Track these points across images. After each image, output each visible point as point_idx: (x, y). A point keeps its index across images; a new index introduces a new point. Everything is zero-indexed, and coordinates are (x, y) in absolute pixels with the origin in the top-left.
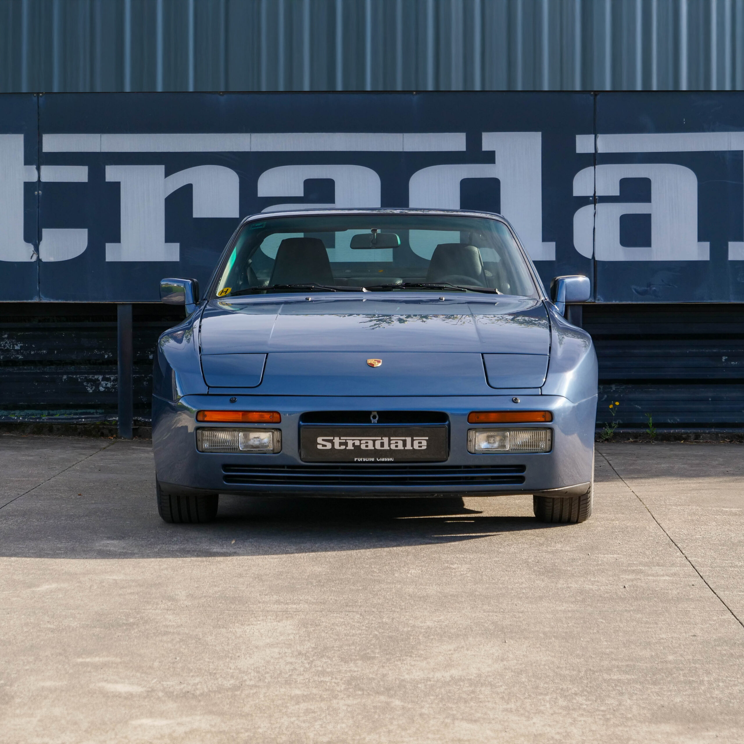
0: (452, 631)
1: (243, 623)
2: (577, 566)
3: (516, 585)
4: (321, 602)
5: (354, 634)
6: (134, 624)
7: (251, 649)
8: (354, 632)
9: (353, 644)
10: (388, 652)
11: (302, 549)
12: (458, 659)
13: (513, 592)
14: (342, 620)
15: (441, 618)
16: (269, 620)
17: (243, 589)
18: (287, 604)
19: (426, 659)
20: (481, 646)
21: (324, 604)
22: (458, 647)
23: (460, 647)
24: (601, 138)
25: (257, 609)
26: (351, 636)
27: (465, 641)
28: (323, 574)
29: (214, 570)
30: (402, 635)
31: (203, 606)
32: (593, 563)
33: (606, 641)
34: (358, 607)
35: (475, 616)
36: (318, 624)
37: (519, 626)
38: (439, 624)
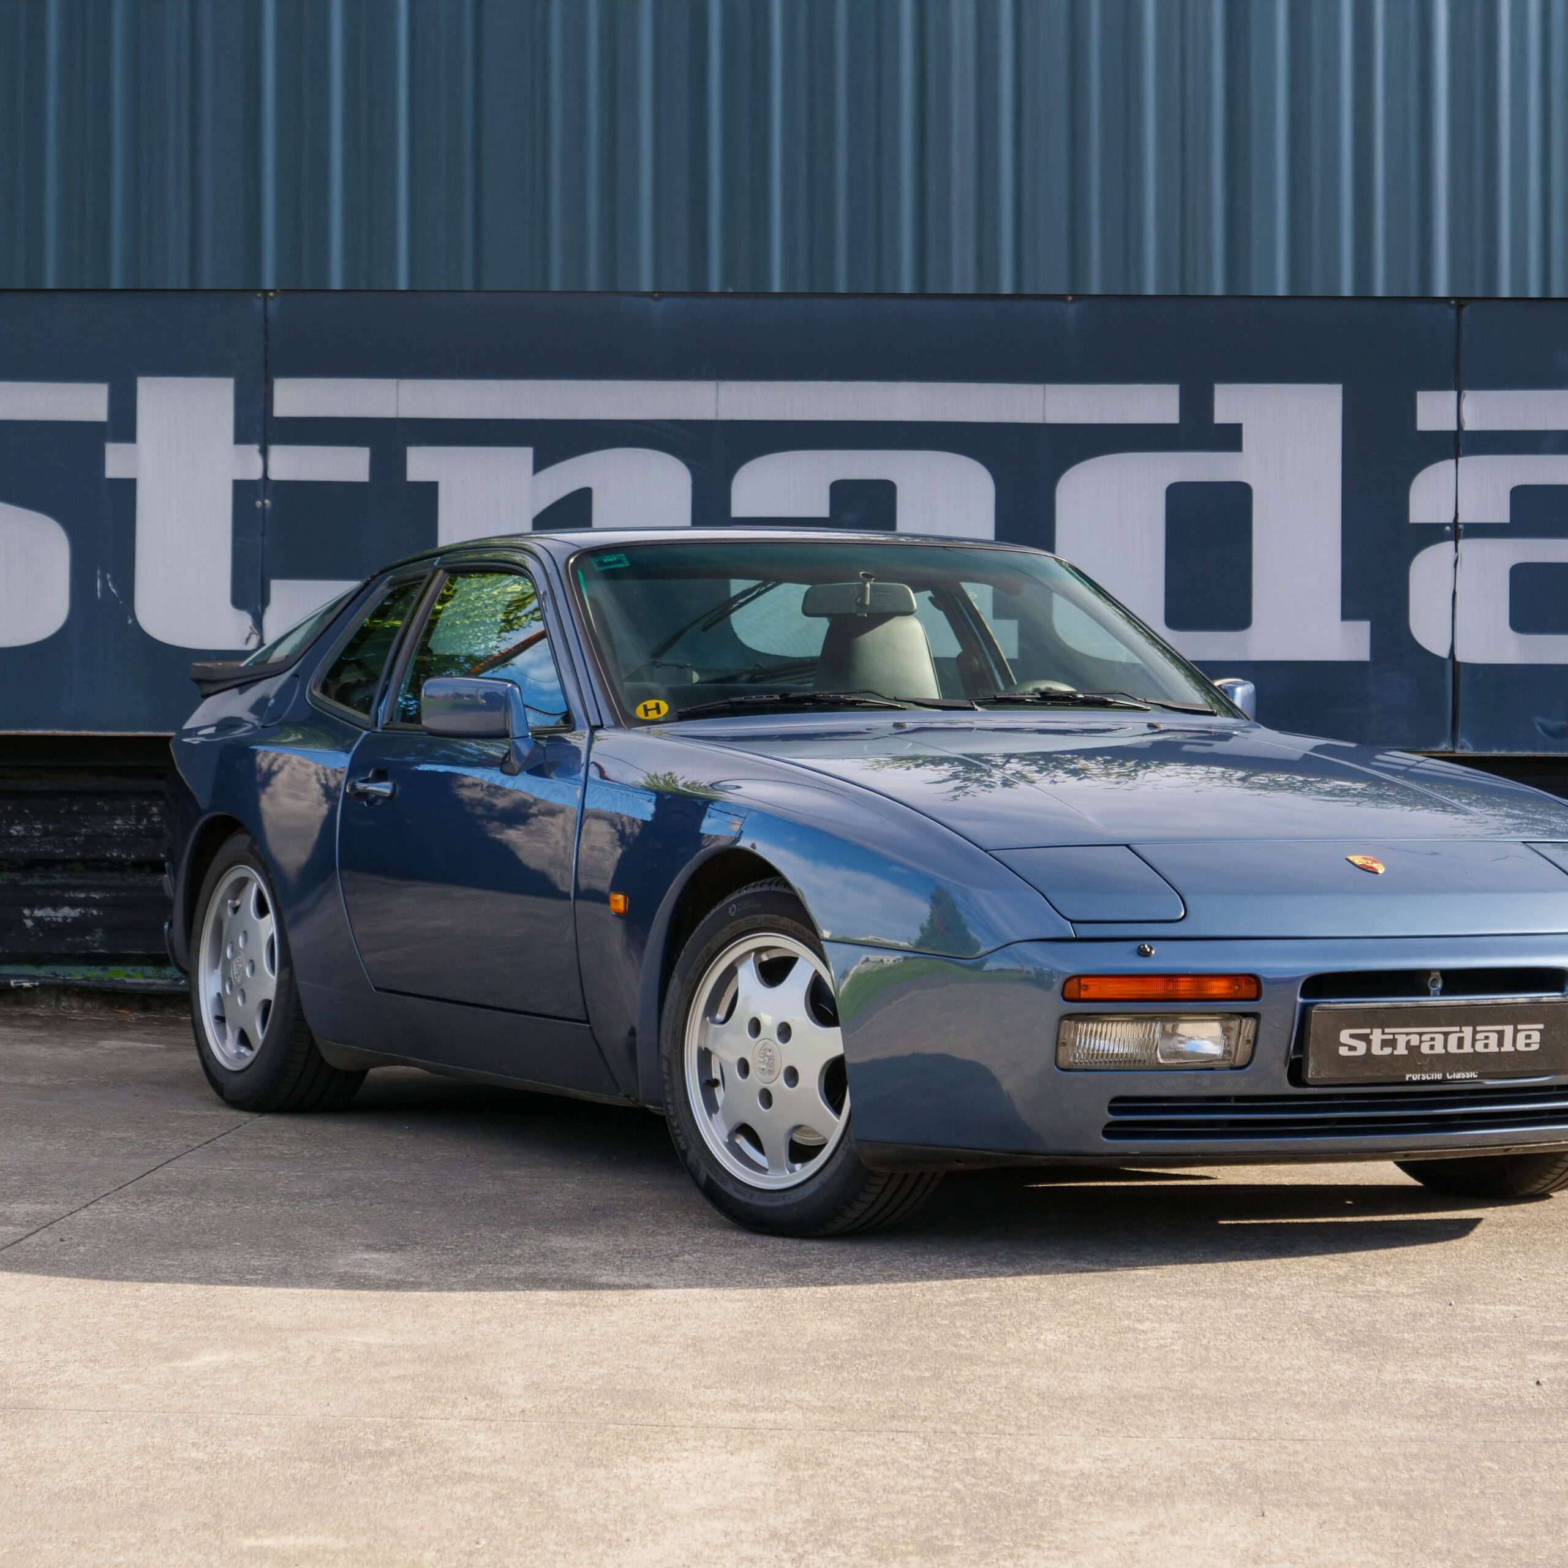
0: (1138, 1484)
1: (648, 1455)
2: (1426, 1330)
3: (1288, 1372)
4: (833, 1408)
5: (905, 1487)
6: (392, 1453)
7: (660, 1522)
8: (905, 1482)
9: (902, 1513)
10: (983, 1536)
11: (799, 1280)
12: (1151, 1556)
13: (1279, 1389)
14: (880, 1452)
15: (1111, 1452)
16: (710, 1450)
17: (658, 1371)
18: (755, 1409)
19: (1073, 1554)
20: (1206, 1524)
21: (841, 1411)
22: (1151, 1526)
23: (1156, 1524)
24: (1471, 398)
25: (683, 1423)
26: (897, 1493)
27: (1167, 1512)
28: (844, 1338)
29: (596, 1325)
30: (1019, 1492)
31: (560, 1411)
32: (1461, 1324)
33: (1502, 1516)
34: (919, 1421)
35: (1191, 1449)
36: (823, 1461)
37: (1296, 1475)
38: (1106, 1465)
